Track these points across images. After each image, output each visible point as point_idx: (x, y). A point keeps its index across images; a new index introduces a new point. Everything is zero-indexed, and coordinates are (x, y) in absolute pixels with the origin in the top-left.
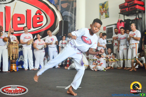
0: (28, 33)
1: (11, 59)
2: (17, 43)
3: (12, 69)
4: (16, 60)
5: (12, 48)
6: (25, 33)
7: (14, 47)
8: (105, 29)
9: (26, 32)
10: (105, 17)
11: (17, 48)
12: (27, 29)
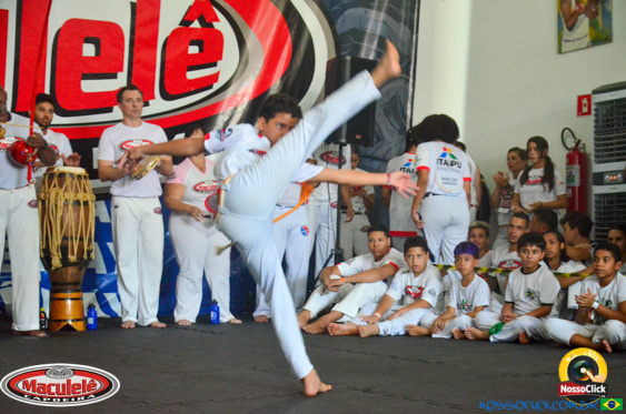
0: (141, 124)
1: (56, 262)
2: (85, 177)
3: (60, 321)
4: (80, 269)
5: (61, 204)
6: (128, 120)
7: (71, 196)
8: (585, 110)
9: (132, 118)
10: (588, 39)
11: (86, 203)
12: (139, 100)
